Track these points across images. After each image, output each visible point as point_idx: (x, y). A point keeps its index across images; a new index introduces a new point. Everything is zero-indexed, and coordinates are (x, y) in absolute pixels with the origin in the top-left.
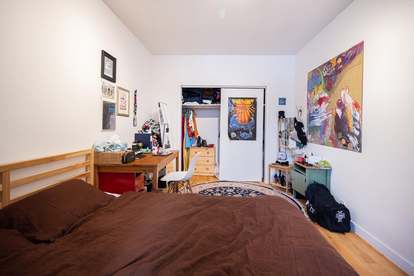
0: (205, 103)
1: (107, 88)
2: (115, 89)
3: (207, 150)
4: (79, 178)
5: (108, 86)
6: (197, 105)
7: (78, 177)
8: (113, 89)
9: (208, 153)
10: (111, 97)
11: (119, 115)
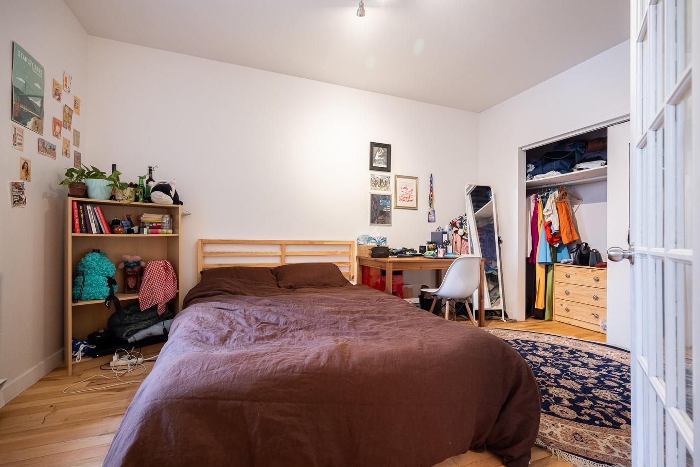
0: (580, 169)
1: (378, 180)
2: (391, 179)
3: (594, 273)
4: (337, 265)
5: (380, 177)
6: (559, 176)
7: (337, 263)
8: (388, 179)
9: (597, 280)
10: (384, 188)
11: (397, 208)
